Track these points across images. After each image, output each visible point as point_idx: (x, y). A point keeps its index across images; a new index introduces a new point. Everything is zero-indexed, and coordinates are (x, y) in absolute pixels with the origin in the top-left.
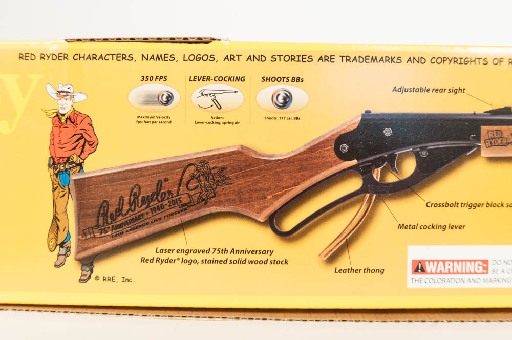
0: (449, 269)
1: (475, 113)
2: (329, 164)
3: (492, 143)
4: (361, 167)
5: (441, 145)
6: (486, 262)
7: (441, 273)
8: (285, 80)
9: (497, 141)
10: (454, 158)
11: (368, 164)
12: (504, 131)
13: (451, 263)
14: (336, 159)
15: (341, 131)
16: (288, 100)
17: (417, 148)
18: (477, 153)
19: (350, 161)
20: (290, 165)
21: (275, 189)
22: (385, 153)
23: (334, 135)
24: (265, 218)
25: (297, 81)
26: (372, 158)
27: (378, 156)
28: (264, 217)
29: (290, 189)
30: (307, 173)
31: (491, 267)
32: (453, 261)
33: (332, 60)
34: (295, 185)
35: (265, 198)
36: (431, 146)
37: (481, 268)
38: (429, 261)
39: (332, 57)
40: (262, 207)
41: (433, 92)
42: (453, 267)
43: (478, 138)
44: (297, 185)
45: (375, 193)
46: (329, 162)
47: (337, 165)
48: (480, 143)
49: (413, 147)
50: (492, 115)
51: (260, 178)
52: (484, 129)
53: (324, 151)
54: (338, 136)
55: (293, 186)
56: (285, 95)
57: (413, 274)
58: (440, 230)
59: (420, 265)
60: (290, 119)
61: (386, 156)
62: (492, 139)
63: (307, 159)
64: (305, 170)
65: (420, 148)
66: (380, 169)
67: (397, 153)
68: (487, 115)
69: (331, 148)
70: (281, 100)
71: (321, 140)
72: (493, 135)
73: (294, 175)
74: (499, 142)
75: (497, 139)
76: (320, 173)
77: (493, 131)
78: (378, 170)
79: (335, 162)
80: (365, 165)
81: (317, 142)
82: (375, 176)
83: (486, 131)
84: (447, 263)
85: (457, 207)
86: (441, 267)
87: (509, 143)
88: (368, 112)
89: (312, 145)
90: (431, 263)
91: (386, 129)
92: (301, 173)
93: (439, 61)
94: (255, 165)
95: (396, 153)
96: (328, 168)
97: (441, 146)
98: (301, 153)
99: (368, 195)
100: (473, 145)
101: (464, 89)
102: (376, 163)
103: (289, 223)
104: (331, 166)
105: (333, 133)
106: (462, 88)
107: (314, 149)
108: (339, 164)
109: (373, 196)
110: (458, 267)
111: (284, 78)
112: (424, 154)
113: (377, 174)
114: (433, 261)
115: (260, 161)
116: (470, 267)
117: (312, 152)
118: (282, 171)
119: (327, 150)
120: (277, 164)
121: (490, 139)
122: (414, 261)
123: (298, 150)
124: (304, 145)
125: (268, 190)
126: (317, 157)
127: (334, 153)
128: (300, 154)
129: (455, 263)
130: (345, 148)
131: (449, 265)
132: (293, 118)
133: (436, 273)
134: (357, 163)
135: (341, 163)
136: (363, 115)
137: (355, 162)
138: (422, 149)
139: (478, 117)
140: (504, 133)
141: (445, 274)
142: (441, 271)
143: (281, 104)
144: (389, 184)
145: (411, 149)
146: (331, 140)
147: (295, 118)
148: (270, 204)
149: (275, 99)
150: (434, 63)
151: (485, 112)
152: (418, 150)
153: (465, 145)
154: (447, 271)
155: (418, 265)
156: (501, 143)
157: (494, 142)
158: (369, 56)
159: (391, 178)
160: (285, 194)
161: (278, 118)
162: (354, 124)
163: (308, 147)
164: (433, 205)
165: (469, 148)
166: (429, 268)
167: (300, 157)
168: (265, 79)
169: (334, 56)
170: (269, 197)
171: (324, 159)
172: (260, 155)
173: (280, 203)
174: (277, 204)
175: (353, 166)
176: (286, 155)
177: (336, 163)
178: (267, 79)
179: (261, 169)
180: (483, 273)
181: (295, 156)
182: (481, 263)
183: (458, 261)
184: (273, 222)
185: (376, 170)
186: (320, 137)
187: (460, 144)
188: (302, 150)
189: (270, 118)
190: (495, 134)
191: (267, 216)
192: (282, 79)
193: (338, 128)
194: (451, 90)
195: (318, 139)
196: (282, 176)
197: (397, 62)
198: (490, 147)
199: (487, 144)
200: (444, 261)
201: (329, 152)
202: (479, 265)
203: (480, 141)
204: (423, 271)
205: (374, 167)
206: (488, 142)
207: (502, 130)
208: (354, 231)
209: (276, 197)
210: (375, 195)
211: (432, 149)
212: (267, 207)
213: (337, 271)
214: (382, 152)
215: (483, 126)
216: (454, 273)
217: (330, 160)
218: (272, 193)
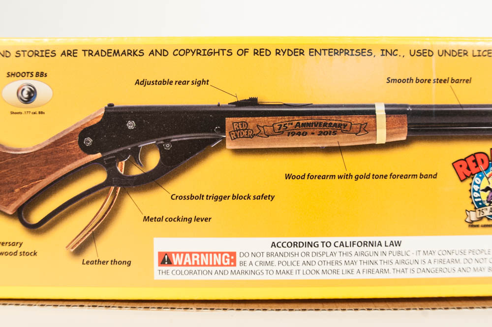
0: (196, 261)
1: (219, 105)
2: (73, 157)
3: (237, 135)
4: (106, 161)
5: (185, 137)
6: (233, 254)
7: (187, 265)
8: (30, 75)
9: (242, 133)
10: (198, 150)
11: (112, 157)
12: (249, 122)
13: (198, 255)
14: (80, 152)
15: (85, 124)
16: (32, 95)
17: (160, 141)
18: (222, 146)
19: (94, 154)
20: (36, 159)
21: (22, 183)
22: (128, 146)
23: (78, 128)
24: (14, 211)
25: (41, 76)
26: (116, 151)
27: (122, 149)
28: (12, 210)
29: (37, 182)
30: (52, 167)
31: (238, 259)
32: (200, 253)
33: (75, 55)
34: (42, 178)
35: (13, 191)
36: (175, 139)
37: (228, 260)
38: (175, 253)
39: (75, 52)
40: (11, 200)
41: (176, 84)
42: (200, 259)
43: (223, 130)
44: (43, 179)
45: (119, 186)
46: (74, 155)
47: (81, 158)
48: (225, 135)
49: (156, 140)
50: (236, 107)
51: (7, 172)
52: (229, 121)
53: (69, 144)
54: (82, 129)
55: (39, 180)
56: (29, 90)
57: (159, 266)
58: (186, 223)
59: (166, 256)
60: (35, 113)
61: (130, 149)
62: (237, 131)
63: (52, 153)
64: (51, 164)
65: (164, 140)
66: (124, 162)
67: (141, 146)
68: (232, 107)
69: (75, 141)
70: (25, 95)
71: (65, 134)
72: (238, 127)
73: (40, 168)
74: (245, 133)
75: (242, 131)
76: (65, 166)
77: (238, 123)
78: (122, 164)
79: (80, 155)
80: (109, 158)
81: (61, 136)
82: (119, 169)
83: (231, 123)
84: (193, 255)
85: (203, 199)
86: (187, 259)
87: (254, 135)
88: (111, 105)
89: (56, 139)
90: (178, 255)
91: (130, 122)
92: (47, 167)
93: (182, 53)
94: (3, 159)
95: (139, 146)
96: (73, 162)
97: (185, 139)
98: (46, 146)
99: (113, 188)
100: (217, 137)
101: (208, 81)
102: (120, 157)
103: (37, 216)
104: (76, 160)
105: (77, 127)
106: (206, 80)
107: (58, 144)
108: (83, 157)
109: (117, 189)
110: (205, 259)
111: (28, 73)
112: (168, 146)
113: (121, 167)
114: (180, 253)
115: (7, 155)
116: (217, 259)
117: (57, 146)
118: (28, 164)
119: (71, 144)
120: (24, 157)
121: (235, 131)
122: (160, 253)
123: (43, 143)
124: (49, 139)
125: (15, 183)
126: (62, 150)
127: (78, 147)
128: (45, 148)
129: (202, 255)
130: (89, 141)
131: (196, 257)
132: (38, 113)
133: (182, 265)
134: (101, 156)
135: (85, 156)
136: (106, 108)
137: (99, 155)
138: (166, 141)
139: (222, 109)
140: (249, 124)
141: (192, 266)
142: (187, 263)
143: (26, 98)
144: (133, 177)
145: (155, 142)
146: (75, 134)
147: (39, 113)
148: (18, 197)
149: (20, 94)
150: (177, 55)
151: (229, 104)
152: (162, 142)
153: (209, 137)
154: (193, 263)
155: (165, 257)
156: (247, 135)
157: (240, 134)
158: (111, 50)
159: (136, 171)
160: (32, 187)
161: (23, 112)
162: (97, 118)
163: (53, 141)
164: (178, 198)
165: (214, 140)
166: (176, 260)
167: (46, 151)
168: (10, 74)
169: (77, 50)
170: (17, 190)
171: (68, 153)
172: (7, 149)
173: (28, 196)
174: (25, 197)
175: (98, 159)
176: (32, 149)
177: (81, 157)
178: (12, 74)
179: (8, 163)
180: (230, 265)
181: (41, 149)
182: (228, 256)
183: (205, 253)
184: (21, 214)
185: (120, 163)
186: (64, 131)
187: (204, 136)
188: (47, 144)
189: (16, 113)
190: (240, 126)
191: (15, 209)
192: (27, 74)
193: (81, 122)
194: (194, 82)
195: (62, 133)
196: (29, 170)
197: (139, 55)
198: (234, 139)
199: (232, 136)
200: (191, 254)
201: (73, 146)
202: (226, 257)
203: (225, 132)
204: (170, 263)
205: (118, 160)
206: (233, 134)
207: (247, 122)
208: (100, 223)
209: (24, 191)
210: (120, 188)
211: (176, 142)
212: (15, 200)
213: (85, 262)
214: (126, 145)
215: (228, 118)
216: (200, 265)
217: (75, 153)
218: (20, 186)
